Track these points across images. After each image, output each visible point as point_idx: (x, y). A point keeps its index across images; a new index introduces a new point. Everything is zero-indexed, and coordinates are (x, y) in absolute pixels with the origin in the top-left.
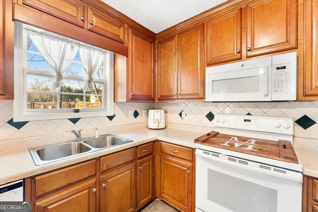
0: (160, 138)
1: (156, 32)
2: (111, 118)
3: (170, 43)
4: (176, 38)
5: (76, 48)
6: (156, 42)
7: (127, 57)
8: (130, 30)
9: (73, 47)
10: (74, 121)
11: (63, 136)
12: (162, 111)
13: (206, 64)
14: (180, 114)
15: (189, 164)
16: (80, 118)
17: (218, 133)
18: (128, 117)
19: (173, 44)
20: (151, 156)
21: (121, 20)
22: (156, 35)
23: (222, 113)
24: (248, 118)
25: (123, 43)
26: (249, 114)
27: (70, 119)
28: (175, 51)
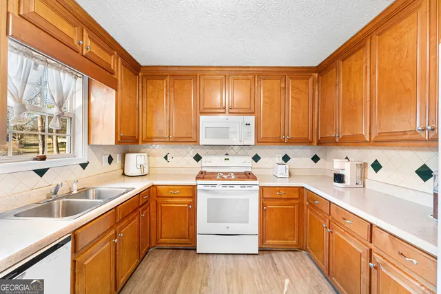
0: (156, 183)
1: (142, 64)
2: (84, 166)
3: (161, 82)
4: (168, 78)
5: (41, 66)
6: (140, 74)
7: (116, 90)
8: (120, 59)
9: (36, 65)
10: (41, 172)
11: (30, 196)
12: (146, 154)
13: (198, 112)
14: (166, 158)
15: (190, 200)
16: (47, 169)
17: (205, 172)
18: (102, 164)
19: (165, 83)
20: (147, 204)
21: (110, 44)
22: (141, 66)
23: (207, 154)
24: (227, 157)
25: (112, 73)
26: (227, 154)
27: (35, 171)
28: (166, 92)
